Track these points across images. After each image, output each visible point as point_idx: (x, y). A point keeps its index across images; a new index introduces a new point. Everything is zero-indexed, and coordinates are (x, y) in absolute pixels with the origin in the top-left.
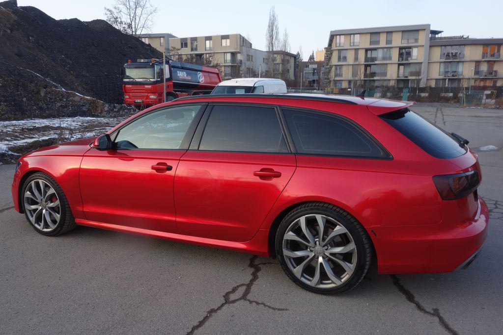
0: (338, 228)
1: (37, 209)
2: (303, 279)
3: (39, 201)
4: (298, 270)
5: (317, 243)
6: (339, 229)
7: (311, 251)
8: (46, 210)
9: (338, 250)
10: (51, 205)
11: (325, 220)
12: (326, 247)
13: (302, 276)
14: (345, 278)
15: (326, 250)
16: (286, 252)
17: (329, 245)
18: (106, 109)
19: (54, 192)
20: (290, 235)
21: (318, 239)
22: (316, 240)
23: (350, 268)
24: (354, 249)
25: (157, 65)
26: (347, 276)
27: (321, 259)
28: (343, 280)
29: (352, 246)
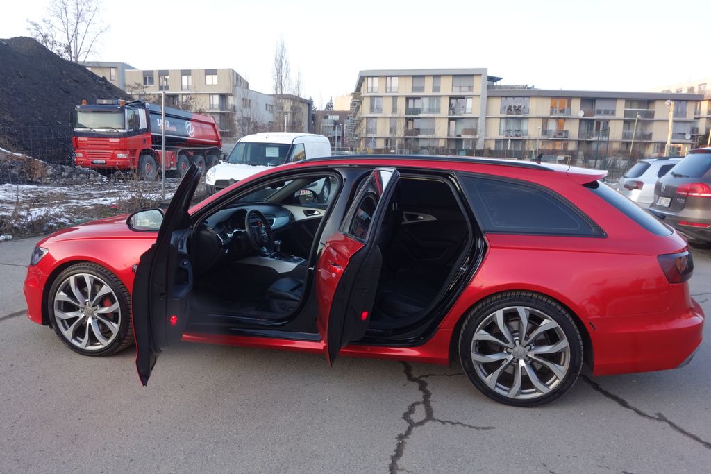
0: (545, 321)
1: (77, 318)
2: (497, 390)
3: (81, 305)
4: (490, 380)
5: (517, 342)
6: (548, 323)
7: (509, 353)
8: (93, 318)
9: (546, 349)
10: (105, 310)
11: (528, 313)
12: (529, 347)
13: (496, 386)
14: (554, 384)
15: (529, 350)
16: (476, 357)
17: (531, 345)
18: (49, 172)
19: (110, 290)
20: (481, 335)
21: (517, 338)
22: (515, 338)
23: (560, 372)
24: (566, 347)
25: (128, 108)
26: (557, 381)
27: (522, 363)
28: (552, 387)
29: (564, 344)
